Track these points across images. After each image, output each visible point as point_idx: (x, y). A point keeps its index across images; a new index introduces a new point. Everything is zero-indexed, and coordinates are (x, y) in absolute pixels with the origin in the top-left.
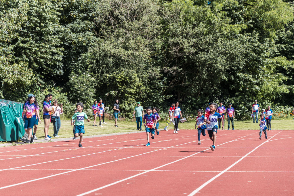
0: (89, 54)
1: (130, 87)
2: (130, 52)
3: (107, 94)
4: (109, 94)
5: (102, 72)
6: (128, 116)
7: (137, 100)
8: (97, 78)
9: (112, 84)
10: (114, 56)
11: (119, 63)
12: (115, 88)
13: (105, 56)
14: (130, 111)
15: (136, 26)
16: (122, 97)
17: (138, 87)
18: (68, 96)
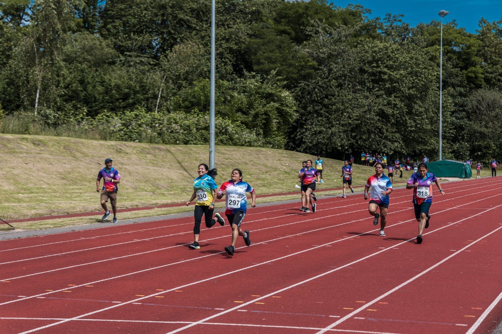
0: (466, 131)
1: (489, 150)
2: (490, 130)
3: (476, 154)
4: (477, 154)
5: (473, 142)
6: (488, 166)
7: (493, 157)
8: (470, 145)
9: (479, 148)
10: (481, 133)
11: (483, 136)
12: (481, 150)
13: (475, 132)
14: (488, 164)
15: (493, 114)
16: (484, 156)
17: (494, 150)
18: (454, 156)
